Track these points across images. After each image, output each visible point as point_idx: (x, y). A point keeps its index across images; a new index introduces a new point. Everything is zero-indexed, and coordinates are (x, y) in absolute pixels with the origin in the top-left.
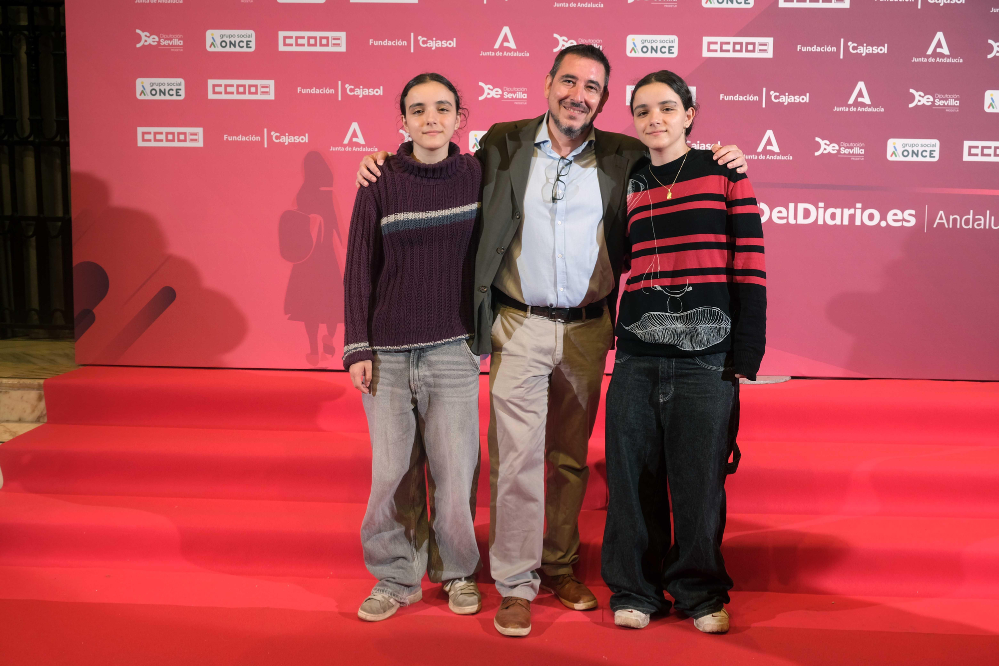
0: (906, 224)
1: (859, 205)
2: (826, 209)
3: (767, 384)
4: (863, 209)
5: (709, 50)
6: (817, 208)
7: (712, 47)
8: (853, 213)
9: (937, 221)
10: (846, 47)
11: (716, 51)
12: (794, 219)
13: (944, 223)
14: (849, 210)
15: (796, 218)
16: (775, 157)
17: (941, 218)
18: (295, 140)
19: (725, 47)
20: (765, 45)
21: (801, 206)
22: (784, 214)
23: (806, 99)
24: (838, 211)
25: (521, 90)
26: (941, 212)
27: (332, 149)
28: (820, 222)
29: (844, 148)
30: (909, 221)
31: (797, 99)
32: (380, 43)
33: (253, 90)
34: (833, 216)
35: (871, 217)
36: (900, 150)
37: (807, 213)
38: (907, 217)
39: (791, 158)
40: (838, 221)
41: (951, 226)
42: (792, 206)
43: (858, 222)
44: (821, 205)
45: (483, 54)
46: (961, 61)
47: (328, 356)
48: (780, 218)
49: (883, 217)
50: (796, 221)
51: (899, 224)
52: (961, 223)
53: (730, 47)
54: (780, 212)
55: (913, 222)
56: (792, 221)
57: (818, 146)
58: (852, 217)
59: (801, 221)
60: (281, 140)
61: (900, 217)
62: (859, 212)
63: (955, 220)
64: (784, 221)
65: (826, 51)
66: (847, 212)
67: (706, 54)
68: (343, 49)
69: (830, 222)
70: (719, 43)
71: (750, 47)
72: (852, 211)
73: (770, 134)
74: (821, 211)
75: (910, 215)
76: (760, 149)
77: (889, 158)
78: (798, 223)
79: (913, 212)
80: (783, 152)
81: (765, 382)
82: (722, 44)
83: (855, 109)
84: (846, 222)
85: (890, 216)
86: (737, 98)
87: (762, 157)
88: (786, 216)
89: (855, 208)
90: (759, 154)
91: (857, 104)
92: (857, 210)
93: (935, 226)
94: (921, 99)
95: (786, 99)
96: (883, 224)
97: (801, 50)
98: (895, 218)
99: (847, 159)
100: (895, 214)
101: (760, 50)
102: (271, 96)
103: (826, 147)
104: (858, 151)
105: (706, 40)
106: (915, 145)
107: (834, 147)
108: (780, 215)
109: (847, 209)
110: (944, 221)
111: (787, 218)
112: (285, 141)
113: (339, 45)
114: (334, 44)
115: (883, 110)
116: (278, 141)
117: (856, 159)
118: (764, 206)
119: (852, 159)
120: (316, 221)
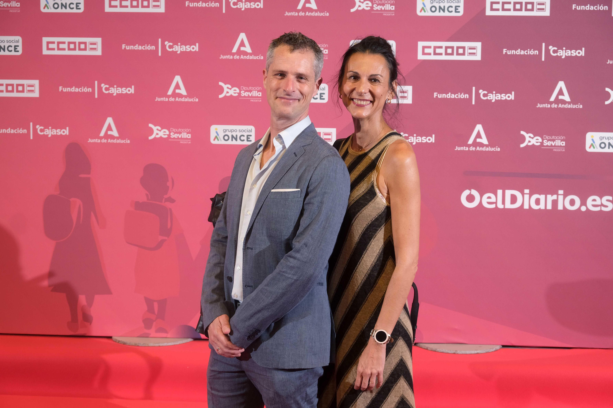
0: (603, 209)
1: (561, 192)
2: (531, 195)
3: (478, 353)
4: (565, 196)
5: (424, 53)
6: (523, 194)
7: (427, 51)
8: (556, 199)
10: (547, 51)
11: (430, 54)
12: (503, 204)
14: (552, 196)
15: (503, 203)
16: (484, 149)
18: (57, 133)
19: (438, 51)
20: (474, 48)
21: (509, 193)
22: (493, 199)
23: (512, 97)
24: (542, 197)
25: (256, 89)
27: (90, 141)
28: (526, 207)
29: (546, 141)
30: (606, 206)
31: (504, 97)
32: (131, 47)
33: (20, 88)
34: (538, 202)
35: (572, 202)
36: (598, 142)
37: (514, 199)
38: (605, 203)
39: (499, 149)
40: (542, 206)
42: (500, 192)
43: (560, 207)
44: (527, 191)
45: (222, 57)
48: (489, 203)
49: (583, 203)
50: (504, 206)
51: (598, 209)
53: (442, 51)
54: (489, 198)
55: (610, 207)
56: (500, 206)
57: (523, 139)
58: (555, 203)
59: (508, 205)
60: (45, 133)
61: (598, 202)
62: (561, 198)
64: (493, 206)
65: (529, 54)
66: (550, 198)
67: (421, 57)
68: (99, 52)
69: (535, 207)
70: (432, 48)
71: (461, 51)
72: (555, 197)
73: (479, 127)
74: (527, 197)
75: (608, 200)
76: (470, 142)
77: (588, 149)
78: (506, 207)
79: (610, 198)
80: (491, 144)
81: (476, 352)
82: (435, 48)
83: (556, 106)
84: (549, 207)
85: (589, 202)
86: (449, 96)
87: (472, 149)
88: (495, 201)
89: (558, 195)
90: (469, 146)
91: (557, 101)
92: (559, 196)
95: (493, 97)
96: (583, 209)
97: (506, 53)
98: (594, 203)
99: (550, 150)
100: (594, 200)
101: (470, 54)
102: (36, 94)
103: (531, 140)
104: (559, 143)
105: (421, 44)
106: (611, 138)
107: (537, 139)
108: (489, 200)
109: (550, 196)
111: (496, 203)
112: (48, 134)
113: (95, 49)
114: (91, 49)
115: (581, 107)
116: (42, 133)
117: (558, 150)
118: (474, 192)
119: (554, 150)
120: (76, 204)
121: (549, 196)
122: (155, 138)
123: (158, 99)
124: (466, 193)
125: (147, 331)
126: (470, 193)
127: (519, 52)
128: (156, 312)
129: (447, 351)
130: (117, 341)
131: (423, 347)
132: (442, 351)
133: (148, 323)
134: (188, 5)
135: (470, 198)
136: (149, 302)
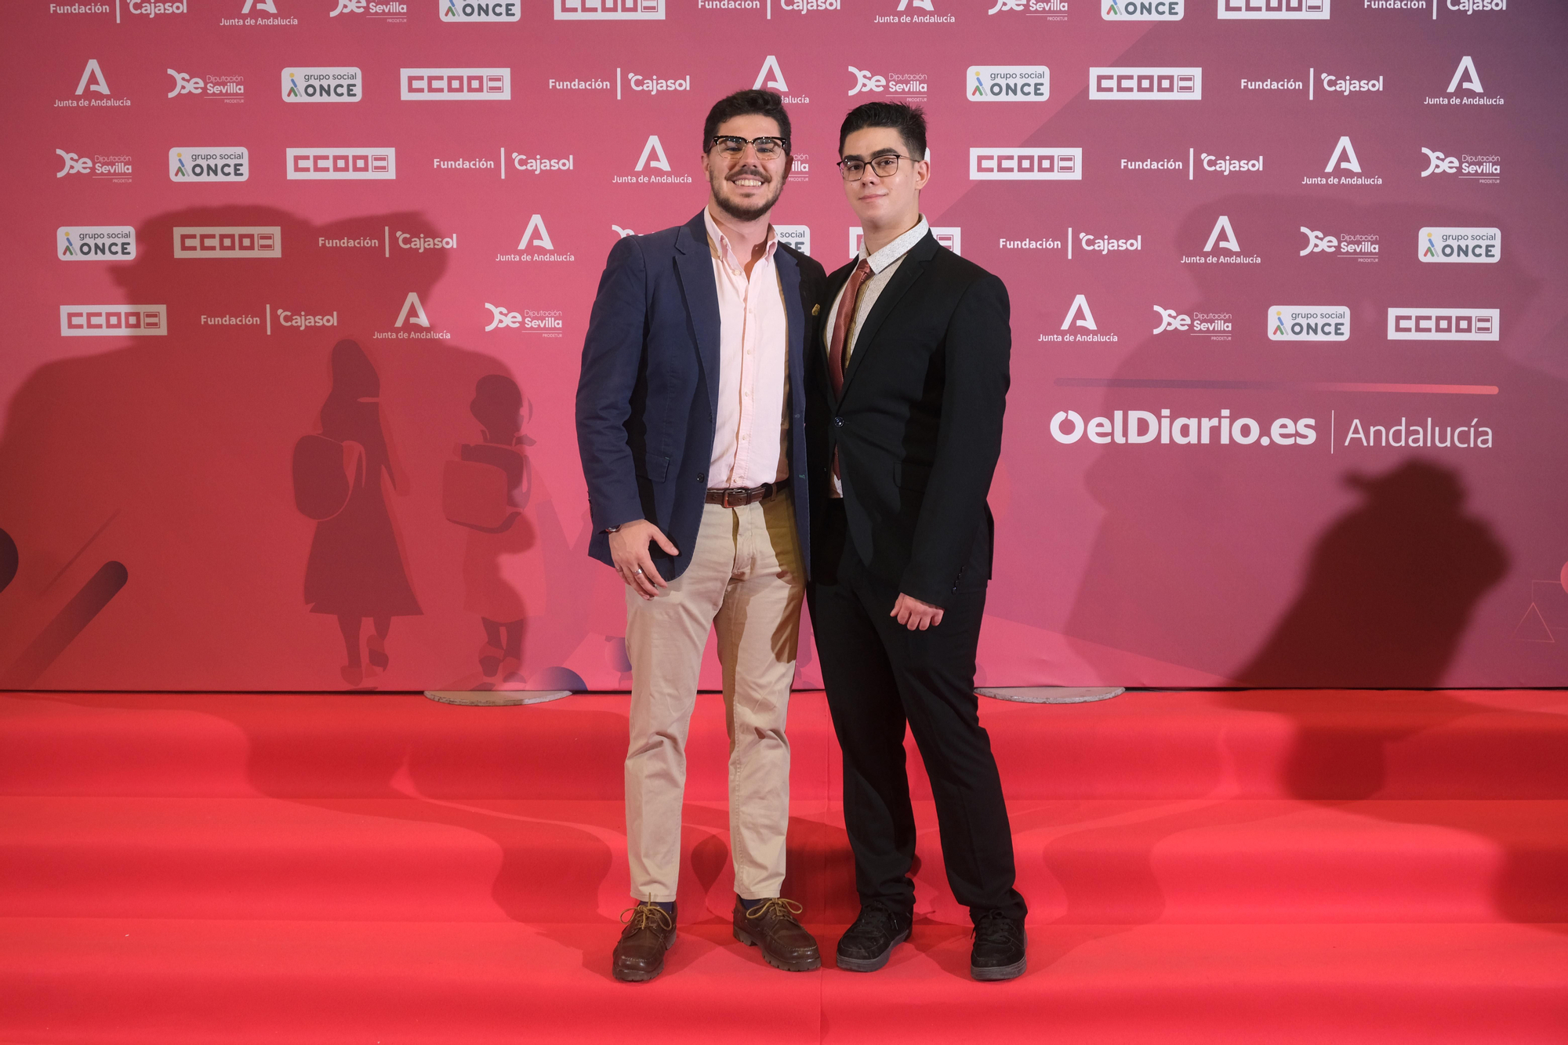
0: (1300, 441)
1: (1225, 412)
2: (1172, 420)
3: (1085, 701)
4: (1233, 419)
5: (980, 169)
6: (1159, 417)
7: (985, 164)
8: (1217, 424)
9: (1351, 435)
10: (1198, 162)
11: (991, 170)
12: (1123, 436)
13: (1361, 438)
14: (1210, 420)
15: (1125, 434)
16: (1090, 338)
17: (1356, 431)
18: (315, 322)
19: (1005, 164)
20: (1070, 159)
21: (1134, 416)
22: (1107, 428)
23: (1137, 244)
24: (1193, 423)
26: (1356, 421)
27: (377, 336)
28: (1165, 440)
29: (1199, 322)
30: (1305, 437)
31: (1123, 245)
32: (451, 164)
33: (247, 242)
34: (1185, 430)
35: (1246, 431)
36: (1288, 323)
37: (1143, 427)
38: (1302, 430)
39: (1116, 339)
40: (1193, 439)
41: (1372, 444)
42: (1118, 415)
43: (1225, 440)
44: (1166, 412)
45: (617, 180)
46: (1380, 181)
47: (379, 669)
48: (1100, 435)
49: (1265, 431)
50: (1127, 440)
51: (1290, 441)
52: (1387, 438)
53: (1014, 164)
54: (1100, 425)
55: (1312, 437)
56: (1120, 439)
58: (1215, 432)
59: (1134, 438)
60: (294, 323)
61: (1291, 430)
62: (1225, 423)
63: (1378, 434)
64: (1108, 440)
65: (1166, 167)
66: (1207, 424)
67: (975, 175)
68: (391, 174)
69: (1180, 440)
70: (996, 158)
71: (1046, 164)
72: (1215, 422)
73: (1080, 300)
74: (1166, 422)
75: (1307, 426)
76: (1065, 326)
77: (1272, 336)
78: (1130, 441)
79: (1312, 422)
80: (1102, 329)
81: (1083, 699)
82: (1001, 158)
83: (1215, 260)
84: (1206, 440)
85: (1275, 429)
86: (1026, 244)
87: (1069, 338)
88: (1110, 431)
89: (1220, 418)
90: (1064, 333)
91: (1217, 251)
92: (1222, 419)
93: (1347, 444)
94: (1319, 242)
95: (1104, 246)
96: (1265, 441)
97: (1126, 167)
98: (1284, 431)
99: (1205, 338)
100: (1284, 426)
101: (1062, 168)
102: (276, 253)
103: (1171, 320)
104: (1221, 325)
105: (975, 153)
106: (1312, 316)
107: (1183, 320)
108: (1101, 430)
109: (1208, 419)
110: (1362, 435)
111: (1112, 434)
112: (299, 324)
113: (384, 168)
114: (377, 168)
115: (1259, 260)
116: (289, 324)
117: (1219, 339)
118: (1074, 416)
119: (1212, 338)
120: (354, 452)
121: (1205, 421)
122: (497, 328)
123: (500, 258)
124: (1060, 417)
125: (488, 680)
126: (1067, 416)
127: (1148, 165)
128: (504, 646)
129: (1031, 700)
130: (436, 699)
131: (988, 695)
132: (1022, 699)
133: (490, 665)
134: (554, 87)
135: (1067, 427)
136: (491, 627)
